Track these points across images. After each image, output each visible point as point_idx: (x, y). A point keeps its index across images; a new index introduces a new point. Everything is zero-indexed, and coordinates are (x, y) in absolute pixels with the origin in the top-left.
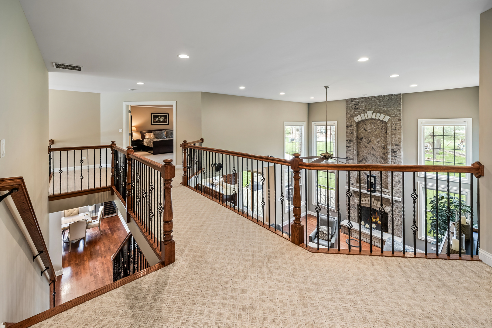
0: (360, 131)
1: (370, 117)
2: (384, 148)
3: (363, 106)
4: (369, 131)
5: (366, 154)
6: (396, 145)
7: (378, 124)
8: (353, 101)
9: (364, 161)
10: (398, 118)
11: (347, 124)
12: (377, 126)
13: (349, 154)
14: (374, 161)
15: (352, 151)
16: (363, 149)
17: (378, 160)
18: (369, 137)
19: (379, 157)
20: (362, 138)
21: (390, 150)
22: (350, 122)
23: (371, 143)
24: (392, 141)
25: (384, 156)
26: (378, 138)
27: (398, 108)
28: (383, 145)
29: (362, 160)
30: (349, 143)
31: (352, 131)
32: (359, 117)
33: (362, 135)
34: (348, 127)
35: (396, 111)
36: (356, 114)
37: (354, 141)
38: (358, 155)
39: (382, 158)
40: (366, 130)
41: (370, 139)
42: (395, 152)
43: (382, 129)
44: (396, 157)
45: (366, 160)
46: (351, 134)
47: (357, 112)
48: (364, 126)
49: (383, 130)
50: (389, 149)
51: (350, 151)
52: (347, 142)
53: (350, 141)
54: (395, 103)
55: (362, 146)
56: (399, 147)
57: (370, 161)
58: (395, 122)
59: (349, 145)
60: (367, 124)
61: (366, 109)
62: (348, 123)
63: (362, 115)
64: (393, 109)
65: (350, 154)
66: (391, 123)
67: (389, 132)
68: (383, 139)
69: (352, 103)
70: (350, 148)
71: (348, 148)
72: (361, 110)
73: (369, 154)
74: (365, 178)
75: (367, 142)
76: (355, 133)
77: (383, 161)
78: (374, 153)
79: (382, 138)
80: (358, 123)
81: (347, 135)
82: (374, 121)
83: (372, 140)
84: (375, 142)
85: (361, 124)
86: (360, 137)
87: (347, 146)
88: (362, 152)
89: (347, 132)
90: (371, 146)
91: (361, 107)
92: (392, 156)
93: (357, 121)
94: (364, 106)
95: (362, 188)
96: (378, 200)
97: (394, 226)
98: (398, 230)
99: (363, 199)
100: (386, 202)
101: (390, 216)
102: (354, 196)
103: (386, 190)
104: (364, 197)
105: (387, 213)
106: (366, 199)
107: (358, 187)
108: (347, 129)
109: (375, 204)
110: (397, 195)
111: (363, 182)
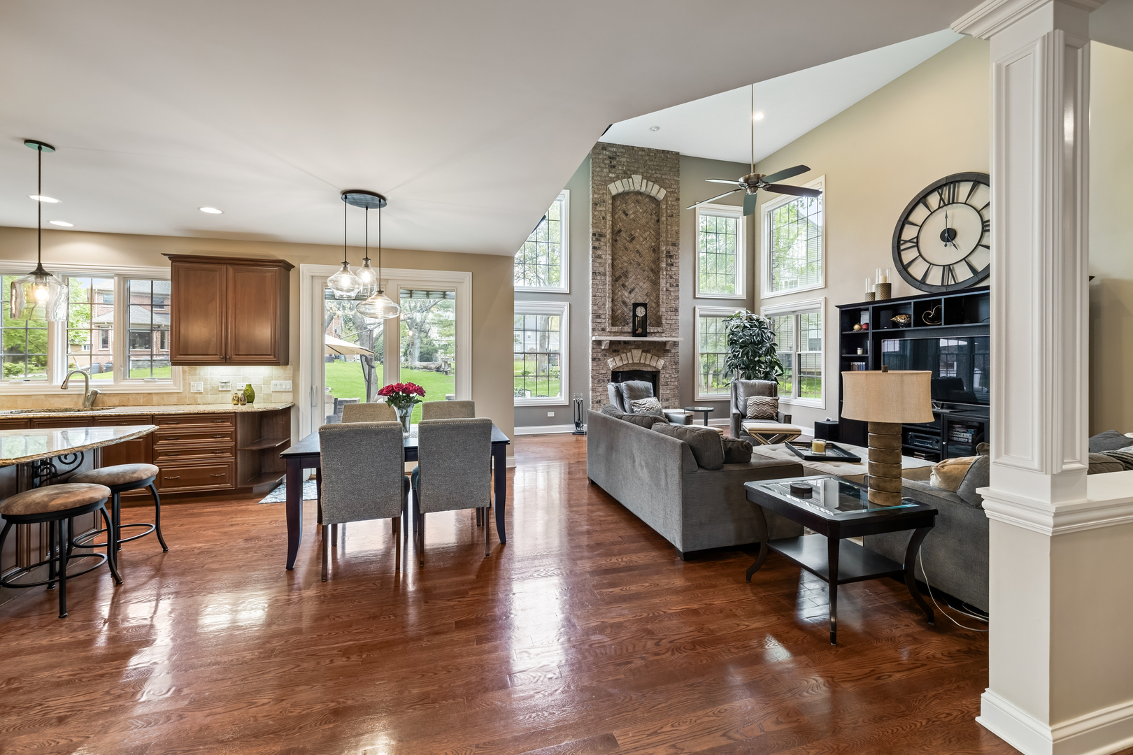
0: (616, 216)
1: (638, 188)
2: (654, 250)
3: (624, 162)
4: (632, 216)
5: (626, 264)
6: (674, 244)
7: (645, 204)
8: (606, 150)
9: (623, 278)
10: (676, 195)
11: (596, 198)
12: (645, 208)
13: (598, 265)
14: (639, 277)
15: (603, 257)
16: (621, 254)
17: (646, 273)
18: (631, 230)
19: (647, 268)
20: (620, 231)
21: (665, 252)
22: (599, 194)
23: (634, 242)
24: (667, 237)
25: (654, 267)
26: (645, 231)
27: (676, 178)
28: (653, 244)
29: (620, 277)
30: (597, 240)
31: (603, 214)
32: (618, 183)
33: (621, 224)
34: (596, 205)
35: (673, 182)
36: (611, 178)
37: (608, 236)
38: (613, 266)
39: (652, 270)
40: (627, 215)
41: (633, 233)
42: (671, 257)
43: (651, 215)
44: (672, 265)
45: (626, 277)
46: (603, 221)
47: (613, 173)
48: (624, 205)
49: (654, 217)
50: (663, 252)
51: (600, 258)
52: (594, 239)
53: (601, 235)
54: (671, 168)
55: (620, 248)
56: (676, 248)
57: (633, 277)
58: (671, 201)
59: (597, 244)
60: (629, 202)
61: (629, 170)
62: (596, 196)
63: (625, 181)
64: (669, 177)
65: (600, 264)
66: (667, 204)
67: (664, 219)
68: (653, 233)
69: (604, 152)
70: (599, 252)
71: (595, 251)
72: (620, 171)
73: (631, 263)
74: (623, 314)
75: (628, 239)
76: (609, 217)
77: (652, 276)
78: (640, 260)
79: (651, 231)
80: (614, 198)
81: (595, 221)
82: (640, 197)
83: (637, 235)
84: (641, 239)
85: (618, 202)
86: (616, 229)
87: (594, 248)
88: (619, 260)
89: (594, 216)
90: (634, 248)
91: (620, 165)
92: (667, 264)
93: (614, 192)
94: (625, 164)
95: (622, 333)
96: (647, 351)
97: (668, 392)
98: (674, 396)
99: (624, 355)
100: (658, 350)
101: (663, 376)
102: (605, 355)
103: (660, 329)
104: (625, 351)
105: (659, 372)
106: (629, 354)
107: (615, 333)
108: (594, 210)
109: (642, 361)
110: (674, 335)
111: (620, 323)
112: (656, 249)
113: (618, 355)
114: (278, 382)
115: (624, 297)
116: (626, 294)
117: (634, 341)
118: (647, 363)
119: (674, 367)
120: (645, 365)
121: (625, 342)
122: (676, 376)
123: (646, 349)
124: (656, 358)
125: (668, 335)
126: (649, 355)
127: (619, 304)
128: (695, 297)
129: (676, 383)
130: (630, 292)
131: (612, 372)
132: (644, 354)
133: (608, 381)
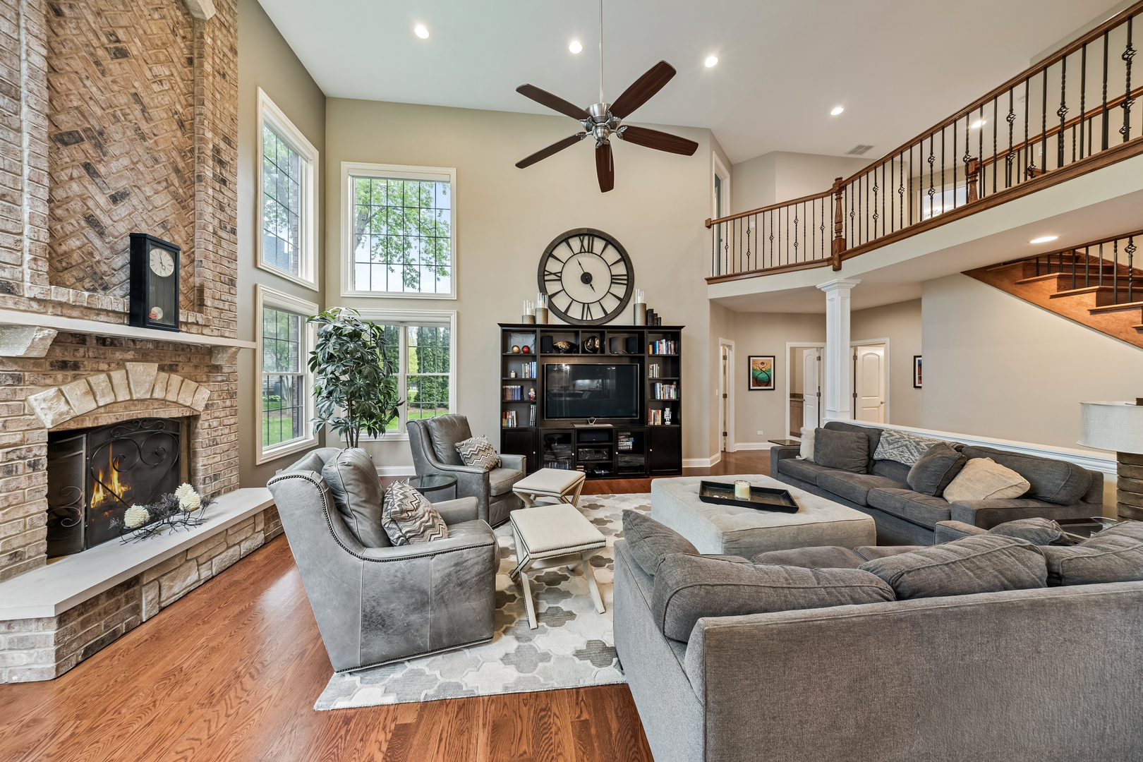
2: (182, 124)
5: (98, 110)
6: (227, 140)
9: (87, 146)
14: (140, 167)
19: (163, 158)
21: (209, 145)
23: (125, 64)
24: (213, 114)
25: (179, 162)
26: (158, 61)
28: (179, 107)
29: (76, 137)
39: (177, 170)
41: (120, 35)
42: (221, 163)
44: (224, 182)
45: (99, 147)
50: (204, 141)
56: (232, 151)
57: (125, 161)
68: (179, 79)
73: (114, 117)
74: (91, 254)
75: (103, 39)
77: (177, 185)
78: (144, 126)
79: (174, 72)
83: (134, 50)
84: (147, 73)
90: (126, 80)
92: (214, 175)
95: (90, 311)
96: (172, 369)
97: (218, 458)
98: (229, 466)
99: (99, 380)
100: (196, 367)
101: (206, 425)
102: (19, 380)
103: (200, 318)
104: (104, 366)
105: (197, 417)
106: (118, 376)
107: (61, 307)
109: (158, 394)
110: (227, 335)
111: (81, 280)
112: (187, 124)
113: (75, 378)
115: (91, 203)
116: (103, 200)
117: (134, 340)
118: (171, 397)
119: (228, 403)
120: (164, 402)
121: (102, 340)
122: (232, 421)
123: (168, 362)
124: (194, 385)
125: (216, 333)
126: (176, 379)
127: (74, 222)
128: (256, 266)
129: (233, 436)
130: (115, 199)
131: (51, 435)
132: (164, 375)
133: (34, 466)
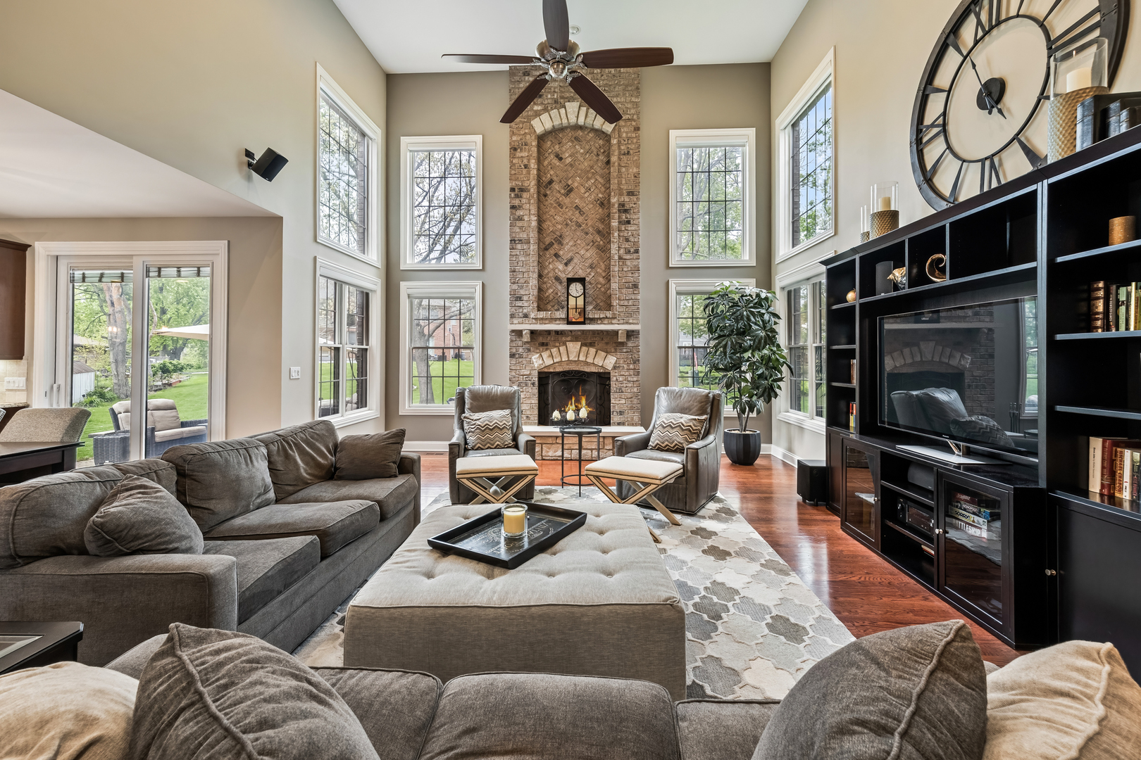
0: (546, 163)
1: (573, 120)
2: (602, 204)
3: (555, 88)
4: (569, 160)
5: (560, 227)
6: (630, 193)
7: (588, 142)
8: (529, 75)
9: (556, 246)
10: (634, 123)
11: (514, 141)
12: (587, 147)
13: (518, 230)
14: (579, 242)
15: (526, 218)
16: (552, 212)
17: (590, 237)
18: (567, 179)
19: (591, 229)
20: (551, 182)
21: (616, 206)
22: (520, 135)
23: (572, 195)
24: (619, 183)
25: (601, 227)
26: (589, 179)
27: (633, 99)
28: (600, 195)
29: (551, 244)
30: (517, 196)
31: (525, 161)
32: (545, 117)
33: (552, 172)
34: (515, 149)
35: (629, 106)
36: (536, 111)
37: (532, 190)
38: (540, 230)
39: (599, 232)
40: (561, 159)
41: (570, 182)
42: (626, 211)
43: (598, 155)
44: (628, 222)
45: (560, 243)
46: (525, 171)
47: (539, 105)
48: (557, 147)
49: (601, 157)
50: (614, 205)
51: (521, 220)
52: (513, 195)
53: (522, 190)
54: (627, 86)
55: (552, 204)
56: (634, 198)
57: (571, 243)
58: (627, 133)
59: (516, 202)
60: (564, 141)
61: (562, 97)
62: (514, 138)
63: (554, 112)
64: (623, 100)
65: (521, 228)
66: (619, 136)
67: (614, 159)
68: (600, 180)
69: (527, 78)
70: (520, 213)
71: (514, 211)
72: (550, 101)
73: (567, 225)
74: (557, 294)
75: (563, 191)
76: (533, 165)
77: (599, 240)
78: (581, 219)
79: (598, 177)
80: (541, 138)
81: (513, 172)
82: (580, 133)
83: (576, 184)
84: (583, 190)
85: (549, 143)
86: (545, 179)
87: (513, 207)
88: (550, 221)
89: (512, 165)
90: (572, 203)
91: (549, 92)
92: (620, 222)
93: (539, 130)
94: (556, 90)
95: (552, 320)
96: (591, 345)
97: (623, 401)
98: (632, 408)
99: (554, 350)
100: (607, 343)
101: (615, 378)
102: (529, 350)
103: (609, 314)
104: (558, 344)
105: (610, 373)
106: (562, 349)
107: (542, 320)
108: (512, 156)
109: (582, 358)
110: (631, 321)
111: (553, 306)
112: (605, 202)
113: (547, 349)
114: (11, 379)
115: (557, 271)
116: (561, 267)
117: (571, 331)
118: (590, 360)
119: (631, 366)
120: (587, 363)
121: (557, 332)
122: (635, 379)
123: (589, 341)
124: (603, 354)
125: (622, 321)
126: (592, 350)
127: (550, 281)
128: (668, 267)
129: (635, 390)
130: (566, 264)
131: (538, 372)
132: (584, 349)
133: (533, 384)
